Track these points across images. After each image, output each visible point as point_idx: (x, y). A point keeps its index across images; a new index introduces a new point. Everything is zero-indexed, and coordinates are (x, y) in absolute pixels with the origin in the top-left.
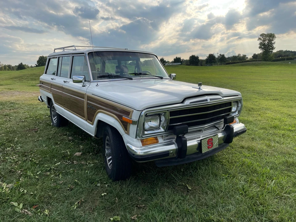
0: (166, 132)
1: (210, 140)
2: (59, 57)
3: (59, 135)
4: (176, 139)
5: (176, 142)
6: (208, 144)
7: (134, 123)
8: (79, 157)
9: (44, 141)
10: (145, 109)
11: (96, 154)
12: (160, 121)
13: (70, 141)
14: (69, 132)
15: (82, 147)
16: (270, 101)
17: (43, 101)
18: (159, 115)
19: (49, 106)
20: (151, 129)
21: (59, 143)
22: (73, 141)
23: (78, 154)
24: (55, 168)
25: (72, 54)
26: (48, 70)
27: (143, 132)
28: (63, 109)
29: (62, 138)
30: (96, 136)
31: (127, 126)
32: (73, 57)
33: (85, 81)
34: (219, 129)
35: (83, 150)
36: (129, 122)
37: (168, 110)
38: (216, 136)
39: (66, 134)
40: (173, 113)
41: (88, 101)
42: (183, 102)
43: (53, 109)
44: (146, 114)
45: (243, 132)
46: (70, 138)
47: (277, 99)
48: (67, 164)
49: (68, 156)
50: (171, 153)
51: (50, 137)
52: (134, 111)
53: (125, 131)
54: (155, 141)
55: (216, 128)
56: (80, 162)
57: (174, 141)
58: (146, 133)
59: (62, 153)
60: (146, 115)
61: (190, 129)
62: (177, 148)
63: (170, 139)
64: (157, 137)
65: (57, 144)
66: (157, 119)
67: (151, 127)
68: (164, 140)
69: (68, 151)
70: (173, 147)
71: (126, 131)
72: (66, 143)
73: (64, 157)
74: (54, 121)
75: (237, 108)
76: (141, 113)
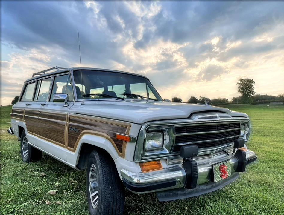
0: (170, 154)
1: (222, 166)
2: (38, 81)
3: (30, 171)
4: (182, 164)
5: (183, 167)
6: (220, 171)
7: (132, 140)
8: (53, 195)
9: (9, 178)
10: (145, 123)
11: (76, 191)
12: (164, 140)
13: (42, 177)
14: (42, 167)
15: (57, 183)
16: (262, 137)
17: (13, 133)
18: (162, 131)
19: (20, 138)
20: (153, 149)
21: (28, 179)
22: (46, 177)
23: (51, 192)
24: (20, 209)
25: (54, 74)
26: (23, 97)
27: (143, 154)
28: (37, 138)
29: (32, 174)
30: (77, 166)
31: (121, 146)
32: (55, 77)
33: (68, 101)
34: (228, 155)
35: (59, 187)
36: (125, 139)
37: (173, 125)
38: (228, 162)
39: (38, 170)
40: (179, 129)
41: (71, 123)
42: (189, 117)
43: (25, 142)
44: (148, 129)
45: (253, 159)
46: (43, 174)
47: (268, 135)
48: (37, 205)
49: (39, 194)
50: (178, 181)
51: (18, 173)
52: (133, 124)
53: (118, 153)
54: (157, 166)
55: (226, 153)
56: (55, 201)
57: (180, 165)
58: (147, 154)
59: (31, 191)
60: (148, 131)
61: (200, 152)
62: (186, 174)
63: (176, 164)
64: (159, 160)
65: (25, 180)
66: (160, 136)
67: (153, 147)
68: (168, 165)
69: (38, 188)
70: (180, 174)
71: (120, 153)
72: (38, 179)
73: (33, 196)
74: (24, 156)
75: (244, 132)
76: (142, 126)
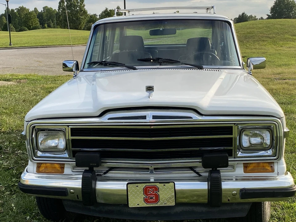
0: (71, 159)
1: (150, 188)
10: (34, 120)
20: (50, 150)
27: (35, 153)
37: (68, 126)
38: (167, 184)
50: (73, 193)
54: (60, 170)
55: (194, 172)
58: (40, 154)
64: (64, 164)
68: (73, 171)
75: (271, 142)
76: (28, 124)
